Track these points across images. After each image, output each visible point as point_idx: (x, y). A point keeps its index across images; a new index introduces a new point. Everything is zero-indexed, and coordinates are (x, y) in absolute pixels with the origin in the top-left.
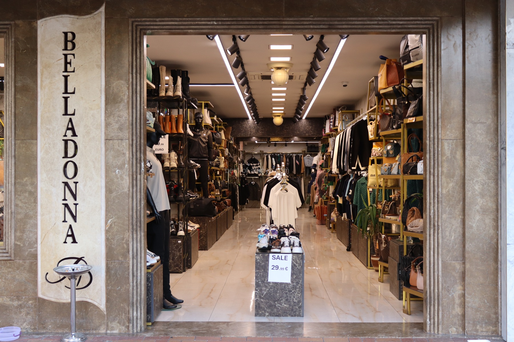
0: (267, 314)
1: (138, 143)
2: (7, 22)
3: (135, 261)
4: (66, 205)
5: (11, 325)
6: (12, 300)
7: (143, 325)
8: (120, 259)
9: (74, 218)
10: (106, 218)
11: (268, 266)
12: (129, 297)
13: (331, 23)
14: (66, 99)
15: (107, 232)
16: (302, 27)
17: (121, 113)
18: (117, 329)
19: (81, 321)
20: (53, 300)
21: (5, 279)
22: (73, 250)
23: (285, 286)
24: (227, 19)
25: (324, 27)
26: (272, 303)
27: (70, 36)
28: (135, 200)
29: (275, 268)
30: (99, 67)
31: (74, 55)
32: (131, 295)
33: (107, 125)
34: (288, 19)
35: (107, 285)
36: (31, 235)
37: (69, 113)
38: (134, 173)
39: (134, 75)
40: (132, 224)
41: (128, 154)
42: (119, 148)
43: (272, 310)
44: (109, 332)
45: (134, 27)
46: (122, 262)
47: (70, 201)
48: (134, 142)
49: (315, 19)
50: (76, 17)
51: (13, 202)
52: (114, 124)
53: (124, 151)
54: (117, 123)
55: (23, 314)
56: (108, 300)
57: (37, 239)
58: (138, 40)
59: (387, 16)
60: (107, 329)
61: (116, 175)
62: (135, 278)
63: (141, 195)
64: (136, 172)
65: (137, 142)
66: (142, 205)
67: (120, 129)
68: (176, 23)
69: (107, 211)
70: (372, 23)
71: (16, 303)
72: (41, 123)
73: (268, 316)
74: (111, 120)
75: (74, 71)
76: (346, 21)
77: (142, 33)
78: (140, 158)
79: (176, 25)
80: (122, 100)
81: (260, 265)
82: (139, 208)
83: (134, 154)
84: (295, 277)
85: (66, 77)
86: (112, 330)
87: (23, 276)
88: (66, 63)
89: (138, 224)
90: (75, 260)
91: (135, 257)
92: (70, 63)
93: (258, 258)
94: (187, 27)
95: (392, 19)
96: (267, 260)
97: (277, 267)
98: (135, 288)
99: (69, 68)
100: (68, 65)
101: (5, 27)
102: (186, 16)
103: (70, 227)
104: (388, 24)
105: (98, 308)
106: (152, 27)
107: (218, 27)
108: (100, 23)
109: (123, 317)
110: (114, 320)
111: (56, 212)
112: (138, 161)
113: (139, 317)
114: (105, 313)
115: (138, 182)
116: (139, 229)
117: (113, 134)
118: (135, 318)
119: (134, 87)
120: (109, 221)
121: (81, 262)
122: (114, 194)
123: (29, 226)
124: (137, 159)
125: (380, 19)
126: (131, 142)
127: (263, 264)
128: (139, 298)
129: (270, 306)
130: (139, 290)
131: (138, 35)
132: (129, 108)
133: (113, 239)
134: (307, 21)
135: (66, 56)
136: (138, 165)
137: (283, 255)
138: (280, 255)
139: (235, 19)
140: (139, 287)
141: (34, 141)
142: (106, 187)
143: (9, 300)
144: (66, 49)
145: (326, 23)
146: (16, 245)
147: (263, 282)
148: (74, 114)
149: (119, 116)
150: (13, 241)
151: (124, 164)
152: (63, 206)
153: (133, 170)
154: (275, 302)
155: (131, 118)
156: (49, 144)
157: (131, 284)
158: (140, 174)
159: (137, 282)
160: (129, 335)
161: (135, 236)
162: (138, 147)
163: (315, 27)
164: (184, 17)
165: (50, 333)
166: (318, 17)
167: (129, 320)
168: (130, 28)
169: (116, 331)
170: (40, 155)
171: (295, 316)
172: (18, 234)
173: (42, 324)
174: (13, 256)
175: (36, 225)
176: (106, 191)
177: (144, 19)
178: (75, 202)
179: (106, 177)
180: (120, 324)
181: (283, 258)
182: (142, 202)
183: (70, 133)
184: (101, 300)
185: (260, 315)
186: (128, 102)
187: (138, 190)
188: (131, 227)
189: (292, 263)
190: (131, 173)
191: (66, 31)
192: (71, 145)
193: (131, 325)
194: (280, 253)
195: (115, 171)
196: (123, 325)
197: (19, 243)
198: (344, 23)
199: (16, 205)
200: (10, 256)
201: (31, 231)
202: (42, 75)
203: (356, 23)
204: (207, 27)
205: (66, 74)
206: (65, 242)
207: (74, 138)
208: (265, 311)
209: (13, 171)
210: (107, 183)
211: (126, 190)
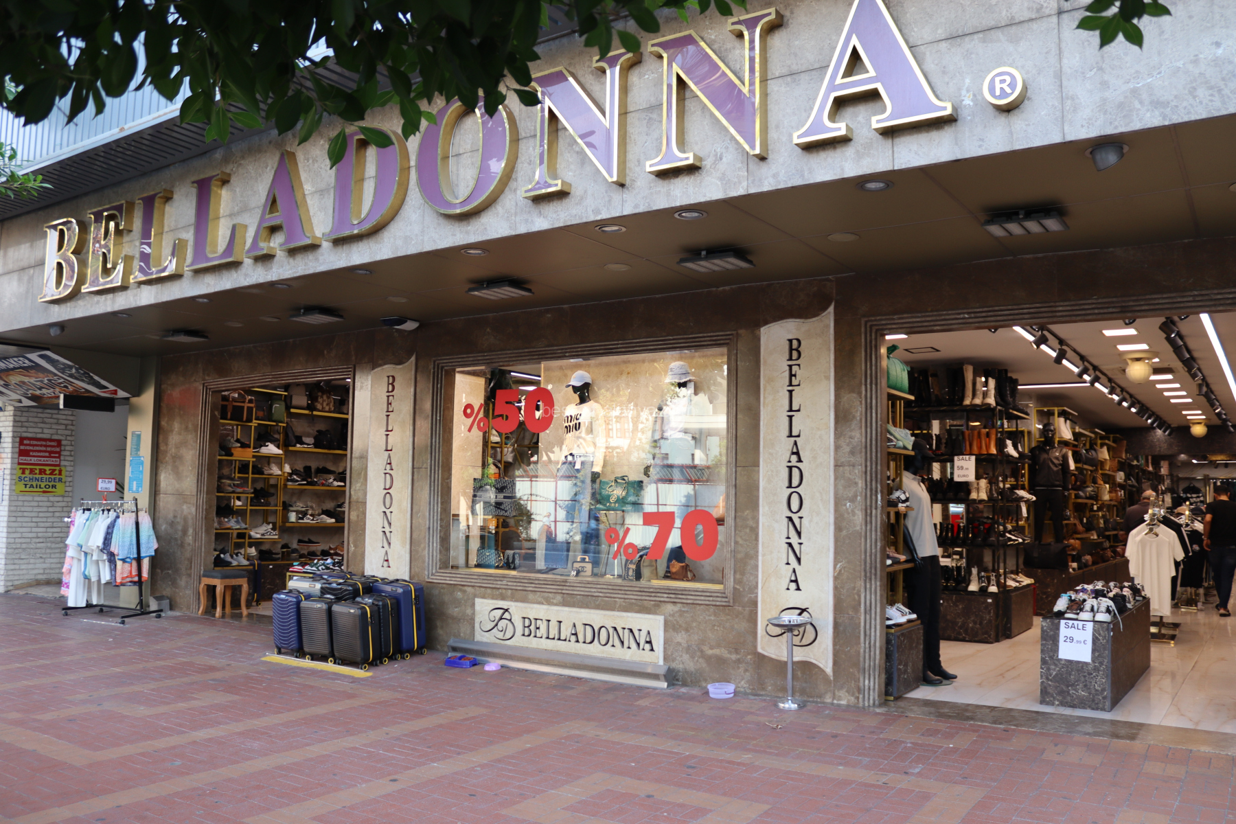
0: (1057, 703)
1: (874, 470)
2: (728, 333)
3: (868, 617)
4: (790, 545)
5: (729, 682)
6: (730, 653)
7: (876, 698)
8: (851, 613)
9: (799, 560)
10: (835, 561)
11: (1059, 636)
12: (859, 661)
13: (1123, 304)
14: (791, 417)
15: (836, 578)
16: (1084, 312)
17: (853, 434)
18: (845, 699)
19: (804, 685)
20: (773, 656)
21: (724, 627)
22: (796, 599)
23: (1082, 667)
24: (981, 310)
25: (1114, 310)
26: (1064, 688)
27: (795, 343)
28: (868, 541)
29: (1068, 640)
30: (828, 378)
31: (799, 365)
32: (861, 659)
33: (837, 448)
34: (1062, 304)
35: (835, 644)
36: (751, 578)
37: (793, 434)
38: (869, 507)
39: (868, 386)
40: (865, 571)
41: (861, 484)
42: (850, 476)
43: (1064, 698)
44: (835, 702)
45: (868, 329)
46: (853, 617)
47: (794, 540)
48: (869, 469)
49: (1100, 301)
50: (802, 320)
51: (733, 538)
52: (845, 447)
53: (857, 480)
54: (848, 445)
55: (741, 670)
56: (835, 663)
57: (757, 583)
58: (873, 343)
59: (1207, 289)
60: (834, 699)
61: (847, 509)
62: (867, 638)
63: (876, 535)
64: (871, 506)
65: (871, 468)
66: (878, 547)
67: (852, 453)
68: (918, 320)
69: (836, 553)
70: (1185, 299)
71: (734, 657)
72: (764, 447)
73: (1058, 705)
74: (842, 442)
75: (799, 385)
76: (1146, 300)
77: (878, 335)
78: (877, 488)
79: (918, 322)
80: (854, 417)
81: (1047, 635)
82: (873, 551)
83: (868, 484)
84: (1097, 654)
85: (791, 392)
86: (839, 700)
87: (742, 625)
88: (792, 375)
89: (873, 571)
90: (799, 611)
91: (868, 612)
92: (795, 375)
93: (1044, 624)
94: (932, 323)
95: (1216, 291)
96: (1058, 628)
97: (1072, 639)
98: (867, 650)
99: (795, 382)
100: (793, 378)
101: (728, 337)
102: (930, 309)
103: (794, 571)
104: (1211, 300)
105: (823, 671)
106: (889, 327)
107: (970, 320)
108: (828, 326)
109: (853, 685)
110: (841, 688)
111: (778, 552)
112: (874, 492)
113: (872, 687)
114: (832, 678)
115: (874, 518)
116: (873, 577)
117: (843, 460)
118: (867, 688)
119: (869, 400)
120: (838, 566)
121: (805, 613)
122: (844, 533)
123: (749, 567)
124: (871, 490)
125: (1196, 293)
126: (864, 469)
127: (1052, 633)
128: (872, 664)
129: (1061, 693)
130: (872, 653)
131: (873, 337)
132: (861, 427)
133: (842, 588)
134: (1089, 304)
135: (790, 366)
136: (874, 497)
137: (1081, 623)
138: (1076, 622)
139: (990, 309)
140: (872, 649)
141: (757, 468)
142: (835, 523)
143: (726, 652)
144: (791, 359)
145: (1117, 305)
146: (735, 588)
147: (1051, 658)
148: (799, 436)
149: (851, 437)
150: (732, 584)
151: (856, 496)
152: (786, 545)
153: (866, 503)
154: (1068, 686)
155: (864, 440)
156: (772, 471)
157: (863, 645)
158: (876, 509)
159: (870, 643)
160: (858, 707)
161: (868, 586)
162: (874, 475)
163: (1102, 311)
164: (927, 312)
165: (768, 696)
166: (1104, 298)
167: (859, 690)
168: (863, 329)
169: (844, 702)
170: (762, 484)
171: (1097, 709)
172: (738, 576)
173: (762, 686)
174: (731, 601)
175: (756, 567)
176: (835, 529)
177: (878, 318)
178: (800, 541)
179: (836, 511)
180: (849, 693)
181: (1080, 627)
182: (879, 544)
183: (794, 458)
184: (826, 662)
185: (1048, 704)
186: (861, 419)
187: (873, 528)
188: (863, 574)
189: (1093, 635)
190: (864, 507)
191: (790, 338)
192: (795, 472)
193: (861, 696)
194: (1076, 620)
195: (845, 505)
196: (853, 695)
197: (738, 587)
198: (1142, 303)
199: (736, 543)
200: (729, 602)
201: (751, 574)
202: (765, 390)
203: (1161, 301)
204: (957, 321)
205: (790, 388)
206: (788, 589)
207: (799, 465)
208: (1054, 698)
209: (734, 502)
210: (836, 519)
211: (858, 528)
